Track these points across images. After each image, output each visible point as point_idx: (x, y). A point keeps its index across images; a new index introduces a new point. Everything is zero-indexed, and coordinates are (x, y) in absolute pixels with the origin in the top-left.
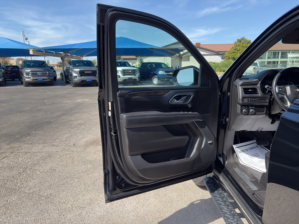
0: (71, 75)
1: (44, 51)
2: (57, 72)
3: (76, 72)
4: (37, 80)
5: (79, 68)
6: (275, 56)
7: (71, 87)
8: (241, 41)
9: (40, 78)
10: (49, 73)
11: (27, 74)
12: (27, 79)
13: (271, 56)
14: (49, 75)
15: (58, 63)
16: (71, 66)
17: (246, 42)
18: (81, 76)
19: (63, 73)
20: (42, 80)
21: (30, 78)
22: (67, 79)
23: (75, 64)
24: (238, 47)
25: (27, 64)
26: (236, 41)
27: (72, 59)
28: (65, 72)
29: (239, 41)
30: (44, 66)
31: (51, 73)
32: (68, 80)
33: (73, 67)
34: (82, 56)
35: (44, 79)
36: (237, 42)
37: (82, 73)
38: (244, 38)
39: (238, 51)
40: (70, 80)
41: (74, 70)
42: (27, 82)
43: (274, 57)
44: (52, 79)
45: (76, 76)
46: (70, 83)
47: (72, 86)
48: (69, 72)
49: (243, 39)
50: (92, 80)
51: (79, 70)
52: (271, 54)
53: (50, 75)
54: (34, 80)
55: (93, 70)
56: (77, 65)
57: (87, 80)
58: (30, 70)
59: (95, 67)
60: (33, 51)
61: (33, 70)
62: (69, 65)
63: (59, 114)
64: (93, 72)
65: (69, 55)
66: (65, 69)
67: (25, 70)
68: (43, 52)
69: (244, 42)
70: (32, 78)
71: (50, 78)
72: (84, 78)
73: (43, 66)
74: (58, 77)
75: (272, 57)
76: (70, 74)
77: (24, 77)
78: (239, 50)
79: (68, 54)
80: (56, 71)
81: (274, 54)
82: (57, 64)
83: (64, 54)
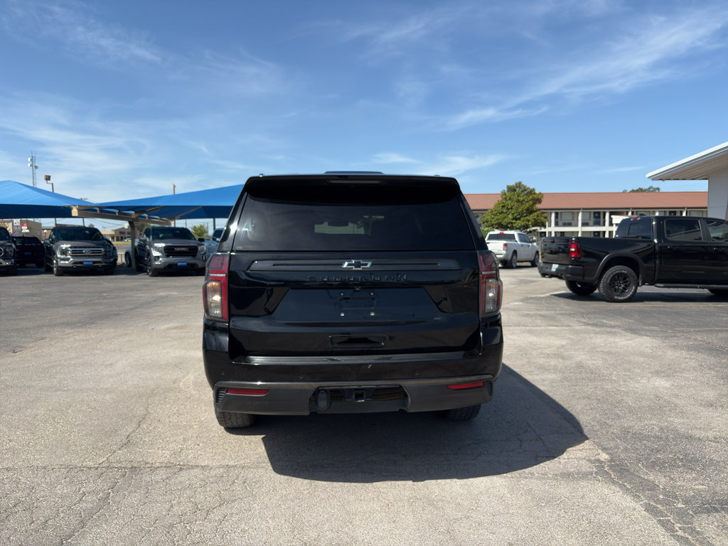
0: (149, 254)
1: (98, 209)
2: (118, 251)
3: (158, 249)
4: (81, 263)
5: (163, 243)
6: (598, 220)
7: (148, 276)
8: (514, 190)
9: (88, 261)
10: (105, 251)
11: (64, 252)
12: (62, 262)
13: (590, 219)
14: (105, 255)
15: (115, 231)
16: (149, 238)
17: (525, 192)
18: (168, 256)
19: (131, 253)
20: (91, 263)
21: (68, 259)
22: (139, 263)
23: (157, 234)
24: (509, 202)
25: (63, 233)
26: (506, 190)
27: (152, 225)
28: (135, 249)
29: (511, 189)
30: (96, 237)
31: (110, 251)
32: (141, 265)
33: (153, 239)
34: (174, 218)
35: (94, 262)
36: (508, 191)
37: (168, 251)
38: (520, 183)
39: (508, 209)
40: (146, 265)
41: (156, 245)
42: (61, 267)
43: (597, 223)
44: (110, 263)
45: (158, 257)
46: (146, 272)
47: (150, 276)
48: (144, 251)
49: (519, 185)
50: (188, 264)
51: (163, 245)
52: (590, 217)
53: (108, 254)
54: (75, 263)
55: (191, 245)
56: (161, 236)
57: (179, 264)
58: (69, 246)
59: (195, 239)
60: (79, 210)
61: (76, 245)
62: (145, 236)
63: (128, 307)
64: (189, 249)
65: (145, 217)
66: (136, 244)
67: (59, 245)
68: (96, 211)
69: (522, 192)
70: (71, 259)
71: (107, 260)
72: (172, 259)
73: (93, 238)
74: (121, 260)
75: (591, 222)
76: (146, 254)
77: (57, 258)
78: (511, 208)
79: (145, 215)
80: (117, 248)
81: (595, 217)
82: (113, 233)
83: (137, 215)
